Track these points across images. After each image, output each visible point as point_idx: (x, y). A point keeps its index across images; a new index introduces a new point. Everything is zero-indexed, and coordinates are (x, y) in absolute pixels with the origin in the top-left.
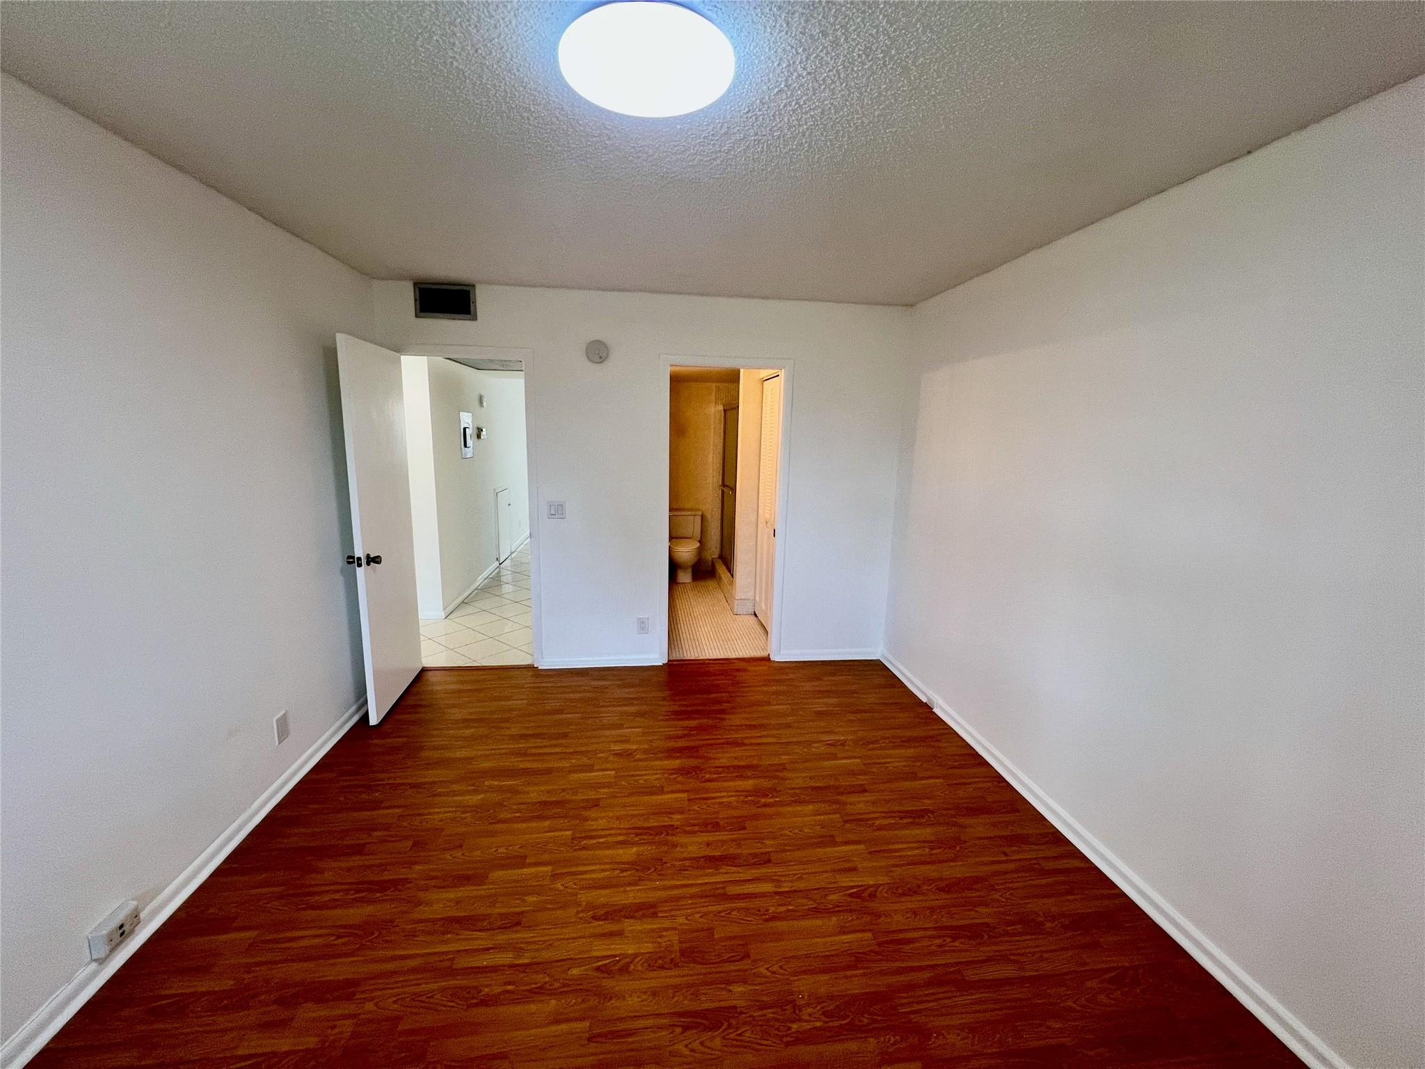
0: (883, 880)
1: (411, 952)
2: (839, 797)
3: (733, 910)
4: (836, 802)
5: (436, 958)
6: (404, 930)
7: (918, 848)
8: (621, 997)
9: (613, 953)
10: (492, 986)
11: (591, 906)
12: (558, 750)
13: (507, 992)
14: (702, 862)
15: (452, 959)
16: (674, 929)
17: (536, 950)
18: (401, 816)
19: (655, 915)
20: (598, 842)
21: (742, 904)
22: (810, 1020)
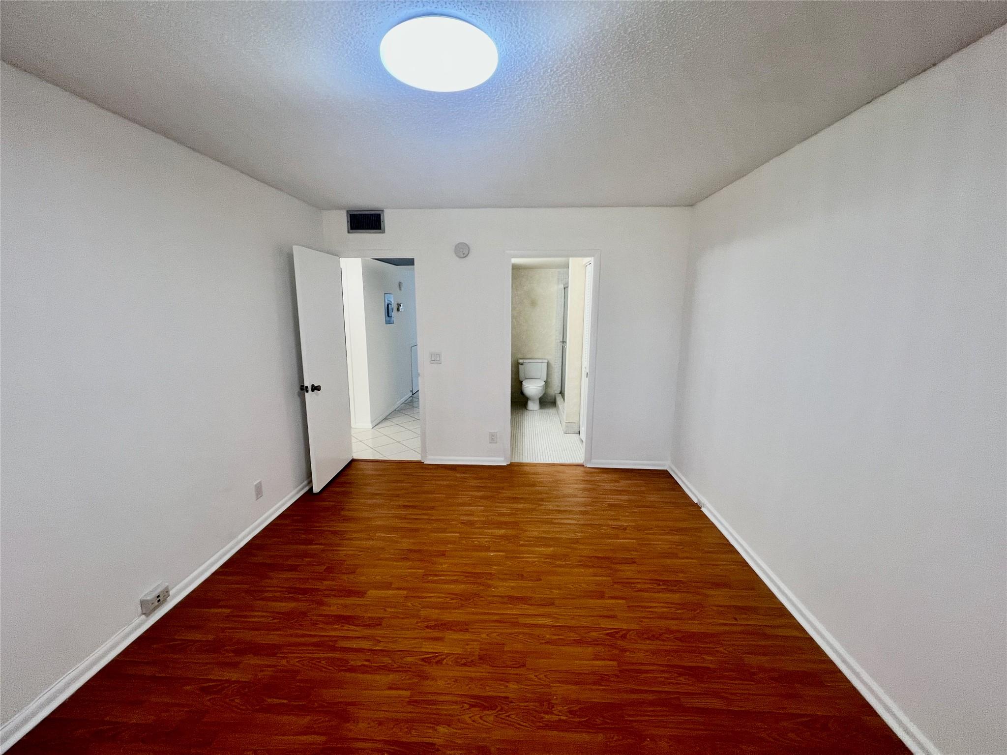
0: (634, 626)
1: (312, 633)
2: (613, 566)
3: (520, 633)
4: (611, 569)
5: (327, 639)
6: (311, 620)
7: (666, 607)
8: (434, 679)
9: (435, 651)
10: (356, 660)
11: (426, 619)
12: (426, 517)
13: (364, 665)
14: (506, 600)
15: (336, 641)
16: (479, 641)
17: (387, 643)
18: (323, 551)
19: (467, 630)
20: (439, 579)
21: (527, 630)
22: (559, 714)
